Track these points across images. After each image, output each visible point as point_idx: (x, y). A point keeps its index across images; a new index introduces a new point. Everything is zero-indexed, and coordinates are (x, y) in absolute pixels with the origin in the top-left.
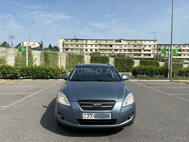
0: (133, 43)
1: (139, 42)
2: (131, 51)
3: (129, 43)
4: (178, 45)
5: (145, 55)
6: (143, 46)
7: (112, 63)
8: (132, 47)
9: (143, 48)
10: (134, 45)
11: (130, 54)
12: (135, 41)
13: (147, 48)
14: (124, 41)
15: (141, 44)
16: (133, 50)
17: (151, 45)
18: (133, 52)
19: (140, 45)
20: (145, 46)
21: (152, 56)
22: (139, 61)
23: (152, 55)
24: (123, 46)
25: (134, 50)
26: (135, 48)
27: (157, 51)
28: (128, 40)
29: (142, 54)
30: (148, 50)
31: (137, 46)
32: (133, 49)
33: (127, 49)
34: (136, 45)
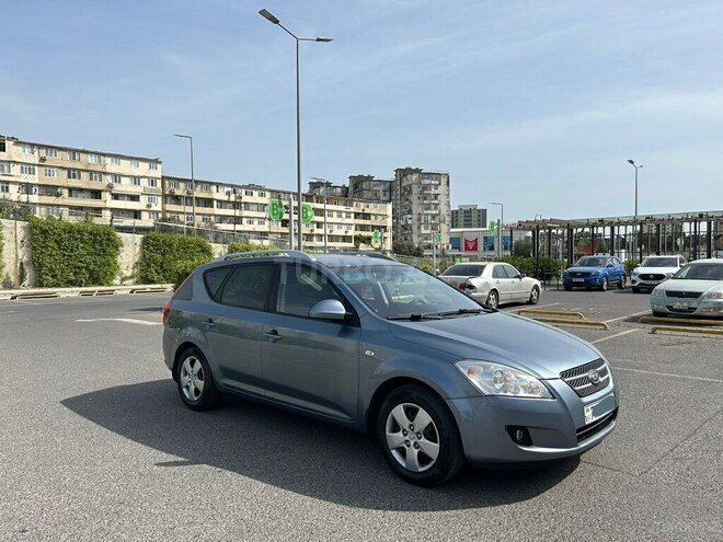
0: (63, 159)
1: (92, 160)
2: (58, 195)
3: (43, 160)
4: (232, 186)
5: (116, 212)
6: (108, 180)
7: (13, 245)
8: (59, 178)
9: (110, 187)
10: (69, 170)
11: (53, 205)
12: (74, 152)
13: (126, 186)
14: (20, 148)
15: (99, 169)
16: (66, 192)
17: (140, 177)
18: (66, 199)
19: (96, 172)
20: (117, 177)
21: (146, 221)
22: (139, 238)
23: (145, 215)
24: (15, 170)
25: (71, 190)
26: (74, 183)
27: (165, 202)
28: (41, 146)
29: (106, 208)
30: (128, 196)
31: (82, 173)
32: (64, 187)
33: (36, 181)
34: (80, 170)
